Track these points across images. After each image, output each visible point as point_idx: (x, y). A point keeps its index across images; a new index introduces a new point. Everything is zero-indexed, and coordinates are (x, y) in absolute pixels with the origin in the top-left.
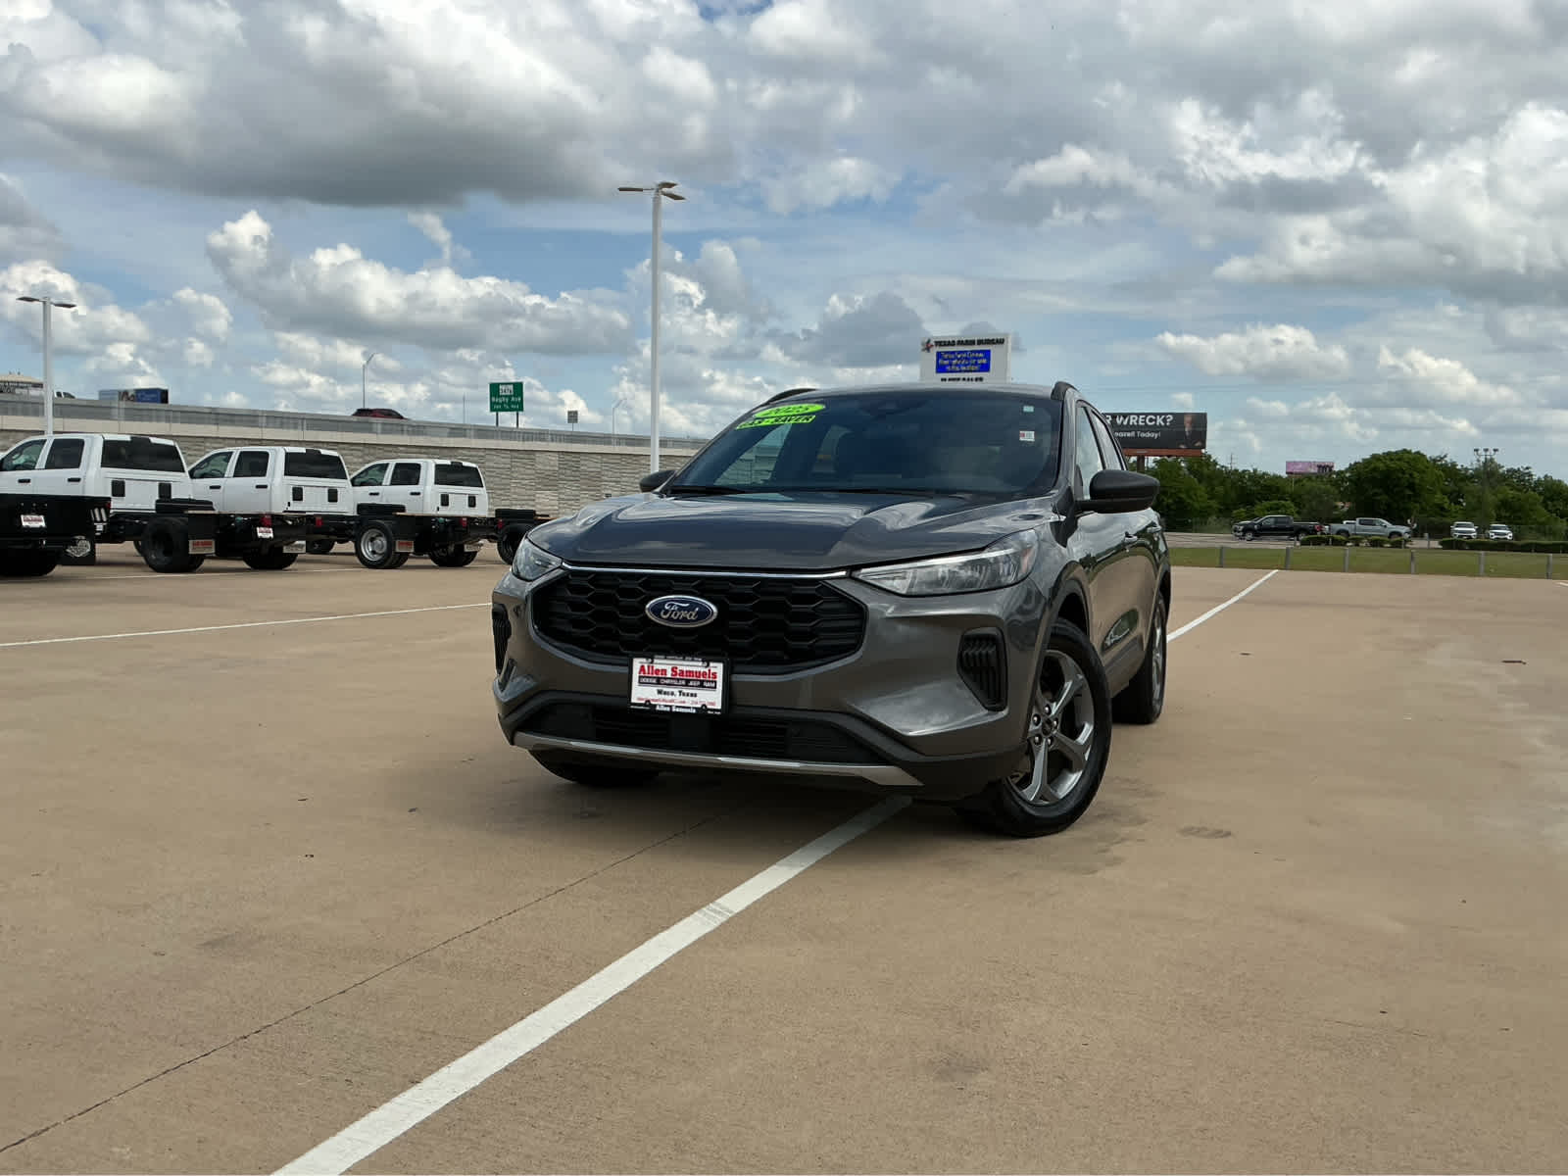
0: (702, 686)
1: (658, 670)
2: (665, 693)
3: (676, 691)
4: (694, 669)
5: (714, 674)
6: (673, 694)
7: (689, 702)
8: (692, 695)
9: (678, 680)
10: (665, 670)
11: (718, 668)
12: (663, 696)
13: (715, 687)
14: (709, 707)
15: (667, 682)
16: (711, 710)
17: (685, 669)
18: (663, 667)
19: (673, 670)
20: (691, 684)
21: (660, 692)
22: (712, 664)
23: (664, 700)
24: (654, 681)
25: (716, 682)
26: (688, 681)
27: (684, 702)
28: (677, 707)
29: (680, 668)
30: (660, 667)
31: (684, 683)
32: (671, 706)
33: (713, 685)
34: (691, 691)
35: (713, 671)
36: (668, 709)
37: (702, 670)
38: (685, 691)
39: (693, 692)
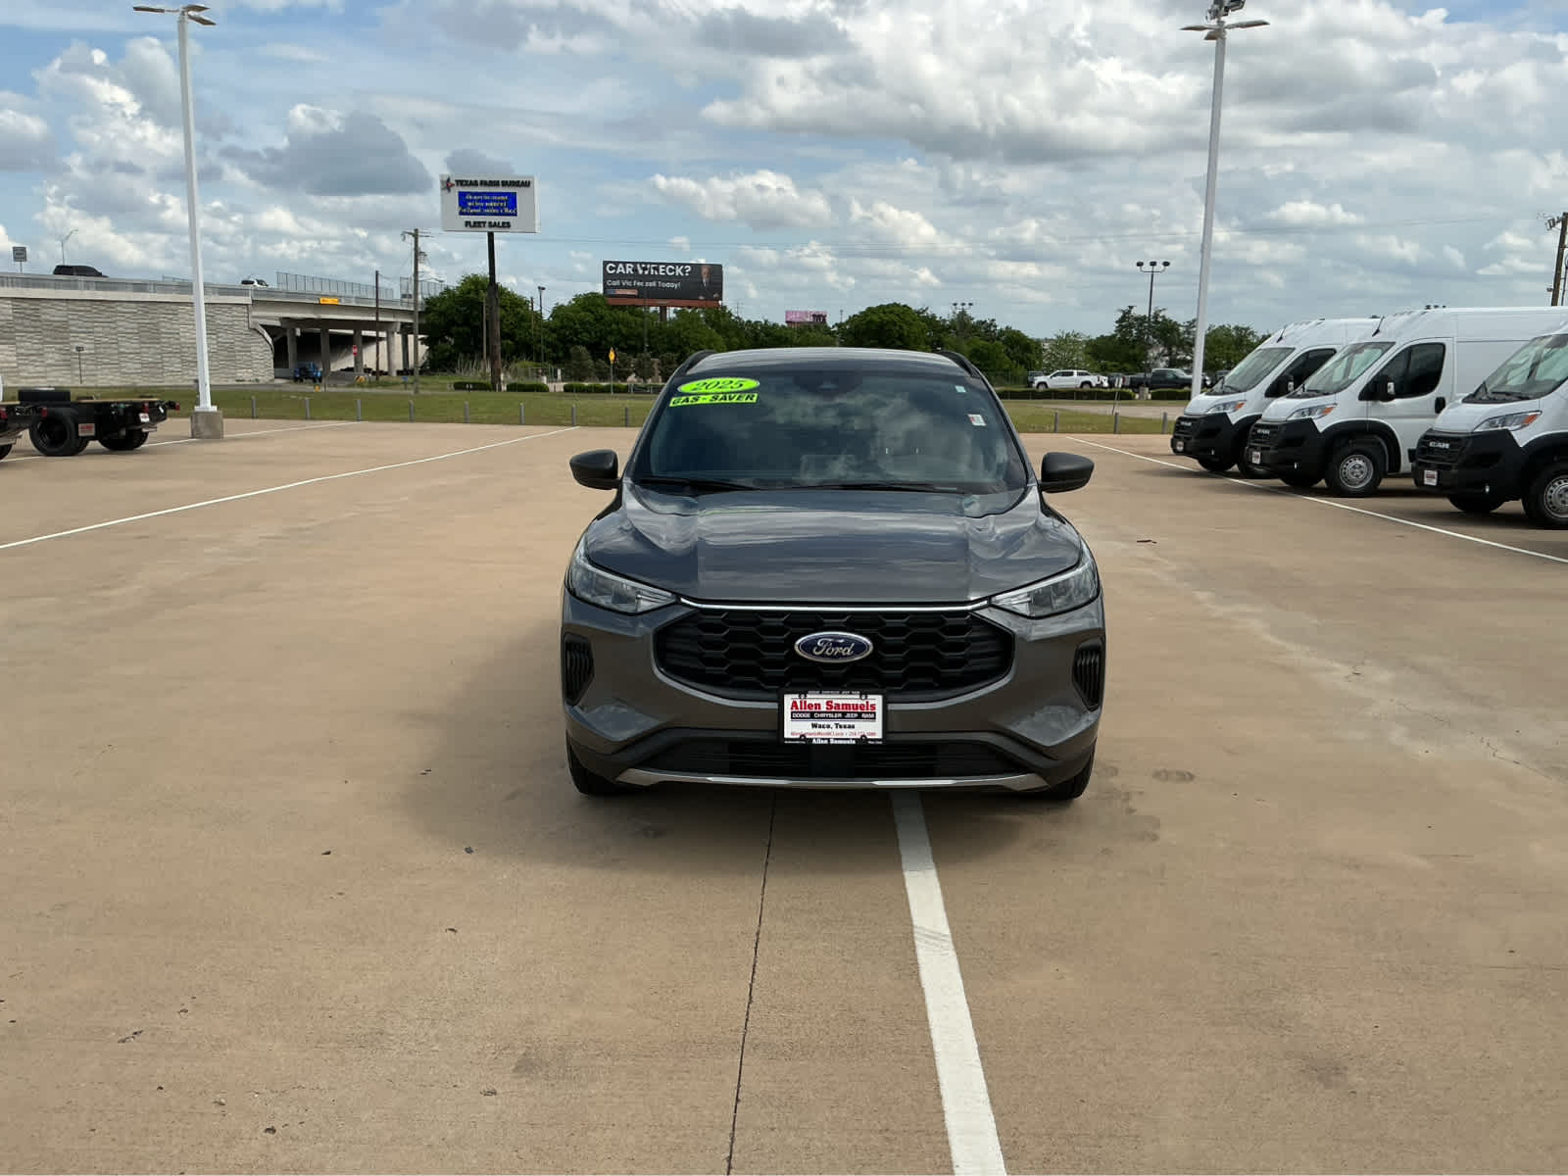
0: (860, 717)
1: (810, 706)
2: (820, 727)
3: (832, 724)
4: (851, 702)
5: (873, 706)
6: (829, 727)
7: (847, 733)
8: (850, 727)
9: (834, 713)
10: (819, 705)
11: (877, 700)
12: (817, 730)
13: (875, 718)
14: (869, 737)
15: (823, 715)
16: (872, 740)
17: (840, 702)
18: (817, 702)
19: (827, 703)
20: (848, 715)
21: (814, 726)
22: (870, 697)
23: (819, 734)
24: (808, 715)
25: (875, 713)
26: (844, 714)
27: (842, 734)
28: (835, 739)
29: (835, 702)
30: (813, 702)
31: (840, 715)
32: (829, 739)
33: (872, 716)
34: (847, 723)
35: (871, 702)
36: (826, 742)
37: (860, 702)
38: (842, 723)
39: (851, 724)
